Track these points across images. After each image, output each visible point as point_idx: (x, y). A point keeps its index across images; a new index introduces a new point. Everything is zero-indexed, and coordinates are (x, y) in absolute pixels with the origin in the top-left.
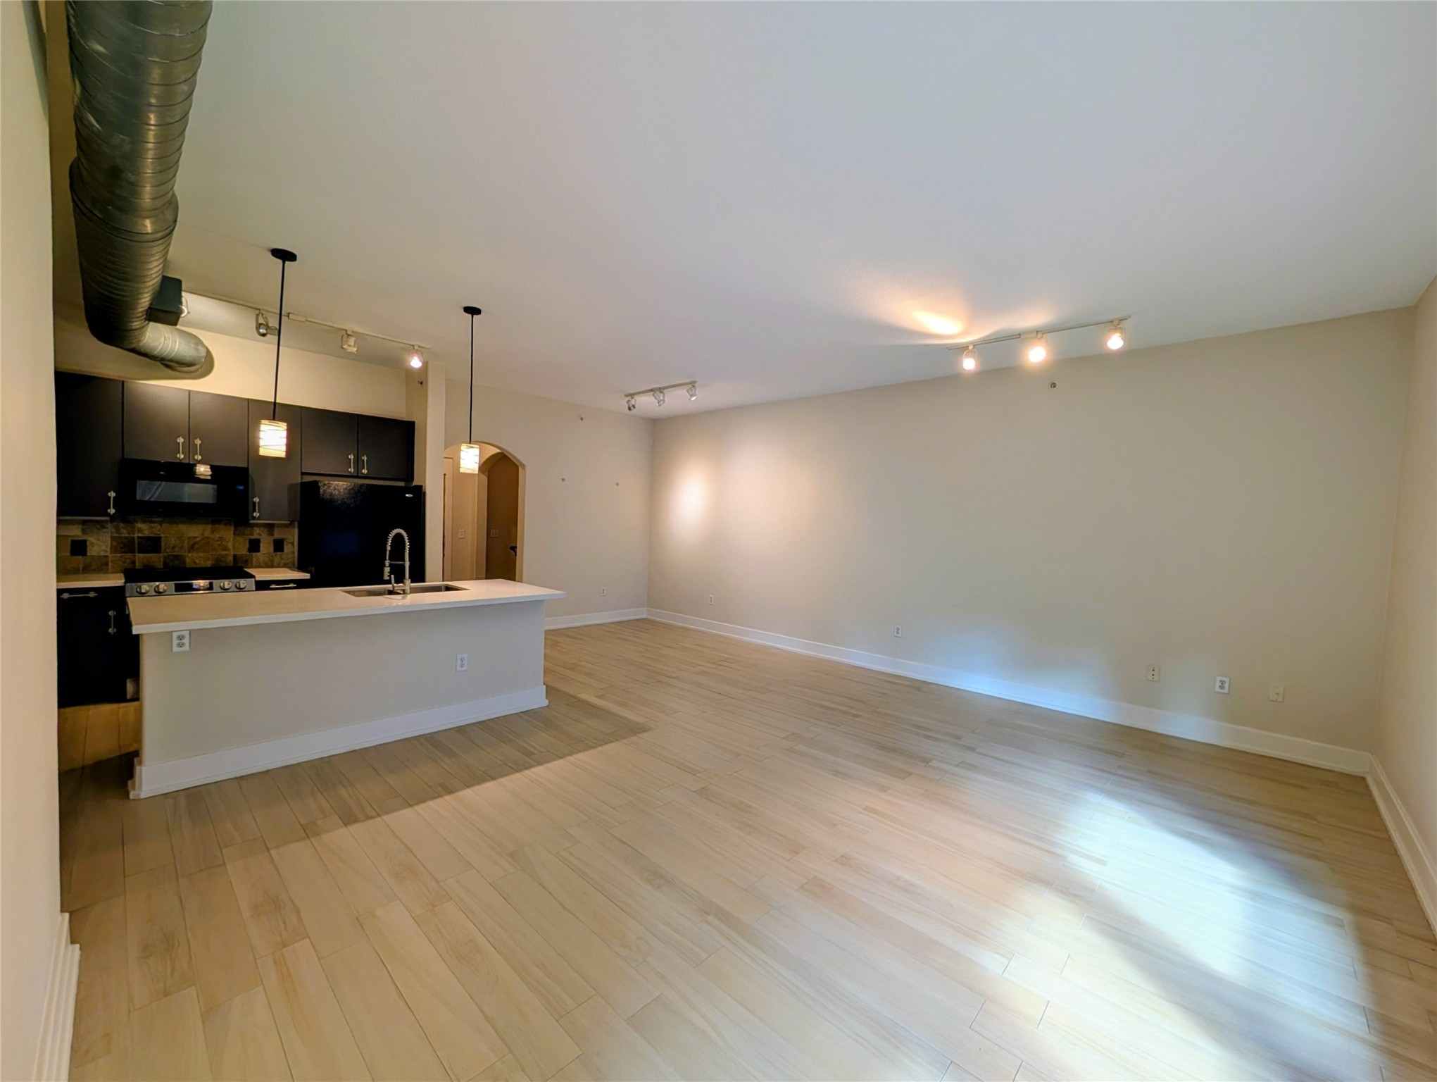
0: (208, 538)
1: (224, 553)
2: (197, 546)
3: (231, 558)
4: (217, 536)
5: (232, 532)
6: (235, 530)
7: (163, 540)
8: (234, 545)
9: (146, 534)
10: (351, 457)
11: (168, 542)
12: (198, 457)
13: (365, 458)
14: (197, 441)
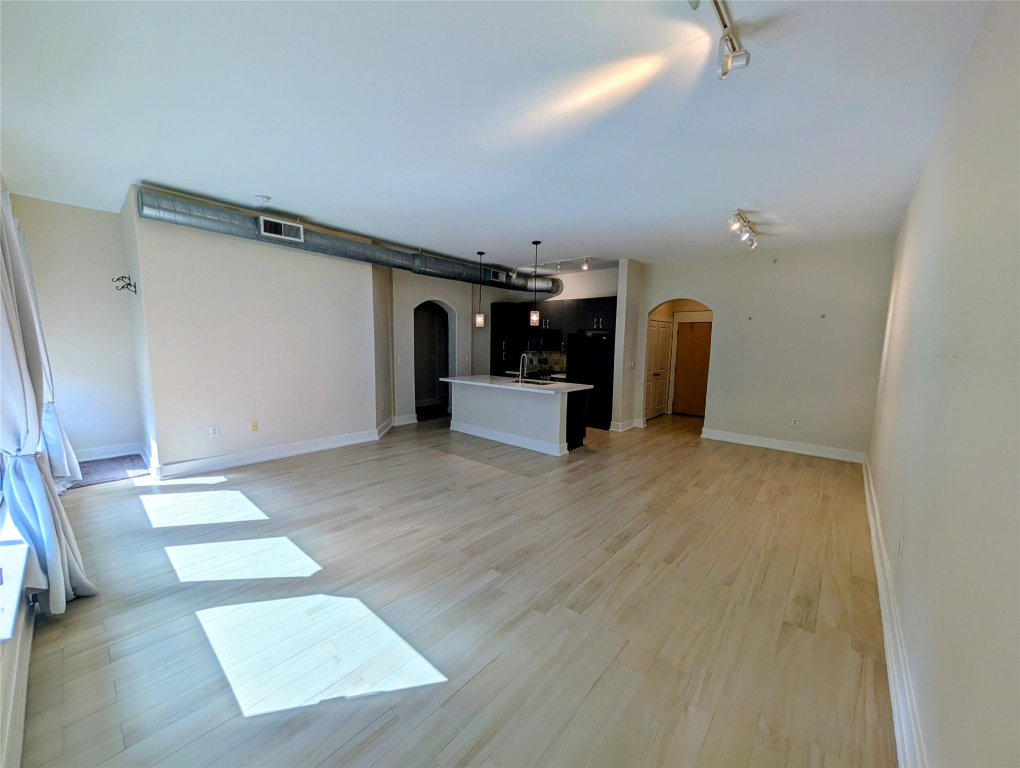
5: (562, 357)
9: (545, 357)
10: (595, 320)
11: (550, 360)
12: (548, 327)
13: (601, 320)
14: (548, 321)
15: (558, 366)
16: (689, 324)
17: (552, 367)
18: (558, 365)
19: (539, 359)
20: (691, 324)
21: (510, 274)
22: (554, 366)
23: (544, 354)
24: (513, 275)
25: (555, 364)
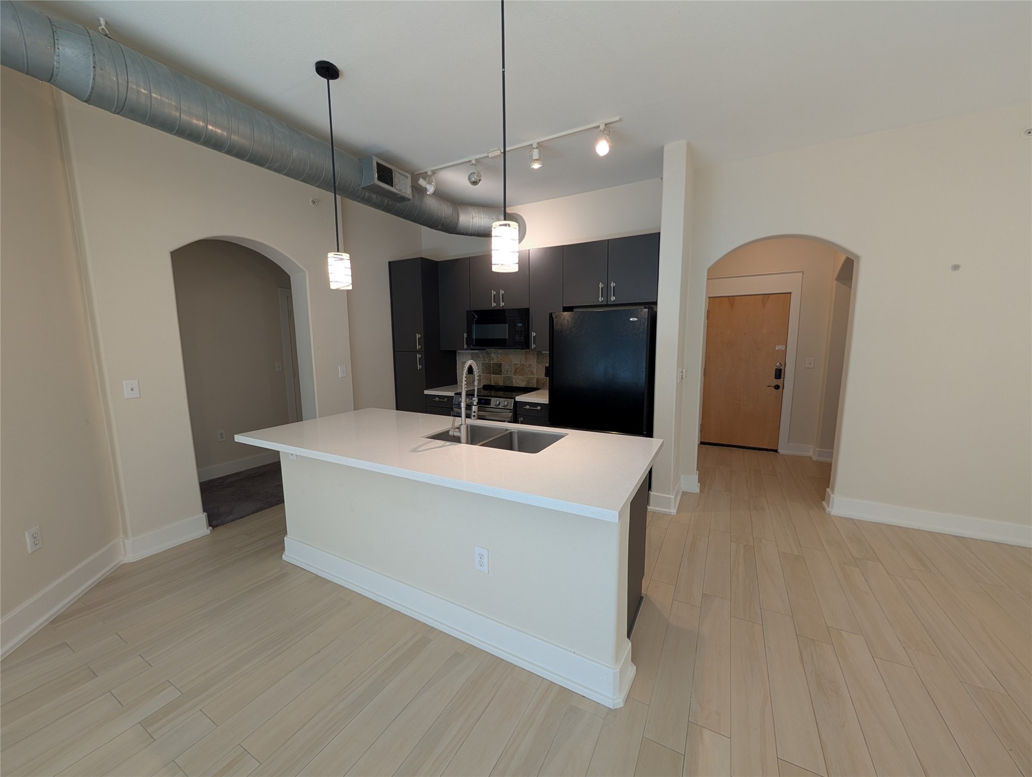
0: (523, 365)
1: (532, 376)
2: (518, 371)
3: (535, 381)
4: (528, 363)
5: (535, 361)
6: (538, 359)
7: (503, 365)
8: (537, 370)
9: (495, 361)
10: (601, 285)
11: (505, 367)
12: (502, 304)
13: (613, 285)
14: (502, 292)
15: (520, 377)
16: (727, 298)
17: (509, 378)
18: (521, 375)
19: (482, 363)
20: (731, 299)
21: (422, 182)
22: (515, 377)
23: (493, 355)
24: (428, 187)
25: (515, 373)
